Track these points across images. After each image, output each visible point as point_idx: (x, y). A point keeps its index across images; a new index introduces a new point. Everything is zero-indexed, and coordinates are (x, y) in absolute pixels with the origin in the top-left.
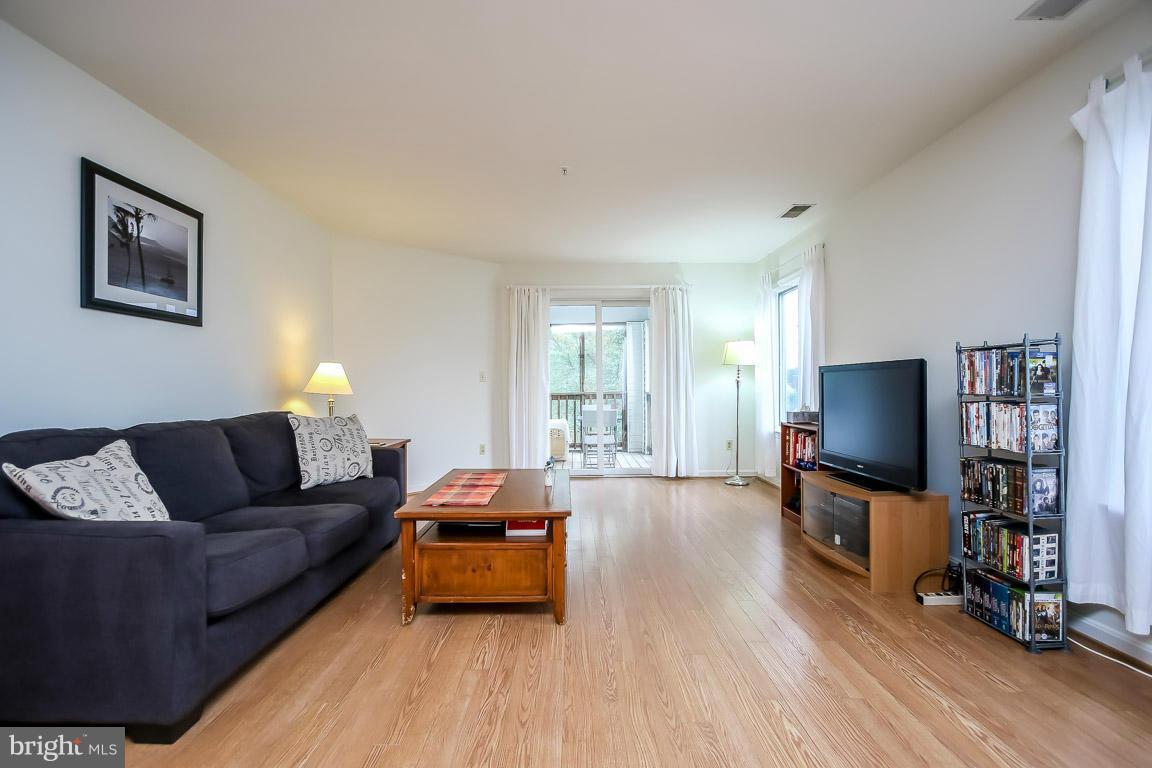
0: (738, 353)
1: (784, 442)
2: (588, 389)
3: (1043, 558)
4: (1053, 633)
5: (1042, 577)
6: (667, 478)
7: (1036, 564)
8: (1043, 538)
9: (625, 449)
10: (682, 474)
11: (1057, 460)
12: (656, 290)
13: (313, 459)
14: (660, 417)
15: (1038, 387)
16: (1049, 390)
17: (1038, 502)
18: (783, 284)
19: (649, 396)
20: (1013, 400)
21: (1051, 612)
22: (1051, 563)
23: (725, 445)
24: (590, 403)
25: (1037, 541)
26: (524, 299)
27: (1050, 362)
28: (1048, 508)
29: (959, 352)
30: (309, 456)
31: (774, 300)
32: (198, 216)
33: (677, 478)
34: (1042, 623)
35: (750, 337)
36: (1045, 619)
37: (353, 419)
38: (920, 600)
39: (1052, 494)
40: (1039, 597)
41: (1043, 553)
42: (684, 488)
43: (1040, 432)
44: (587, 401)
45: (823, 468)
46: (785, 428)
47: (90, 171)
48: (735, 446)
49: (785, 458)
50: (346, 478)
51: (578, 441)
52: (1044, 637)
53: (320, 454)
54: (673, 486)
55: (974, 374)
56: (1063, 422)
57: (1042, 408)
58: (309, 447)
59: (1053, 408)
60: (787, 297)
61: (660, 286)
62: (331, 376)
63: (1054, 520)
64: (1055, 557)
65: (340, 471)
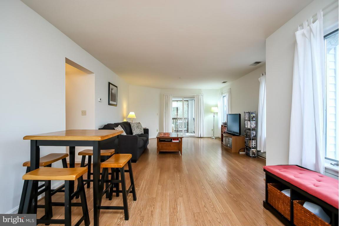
0: (214, 109)
1: (222, 129)
2: (179, 117)
3: (253, 144)
4: (255, 155)
5: (253, 147)
6: (198, 137)
7: (252, 145)
8: (253, 141)
9: (188, 132)
10: (202, 136)
11: (255, 129)
12: (196, 95)
13: (135, 130)
14: (197, 123)
15: (252, 119)
16: (254, 119)
17: (253, 136)
18: (224, 95)
19: (194, 119)
20: (249, 120)
21: (254, 152)
22: (255, 145)
23: (211, 130)
24: (179, 120)
25: (252, 141)
26: (167, 97)
27: (254, 115)
28: (254, 136)
29: (244, 113)
30: (134, 130)
31: (222, 98)
32: (117, 87)
33: (201, 137)
34: (253, 153)
35: (217, 106)
36: (254, 153)
37: (139, 123)
38: (239, 153)
39: (255, 134)
40: (253, 150)
41: (253, 143)
42: (202, 139)
43: (253, 125)
44: (178, 120)
45: (228, 133)
46: (222, 126)
47: (109, 83)
48: (213, 130)
49: (222, 132)
50: (140, 134)
51: (176, 130)
52: (254, 155)
53: (136, 129)
54: (200, 139)
55: (246, 117)
56: (257, 124)
57: (253, 122)
58: (134, 128)
59: (255, 122)
60: (225, 97)
61: (197, 94)
62: (132, 115)
63: (255, 138)
64: (255, 144)
65: (139, 132)
